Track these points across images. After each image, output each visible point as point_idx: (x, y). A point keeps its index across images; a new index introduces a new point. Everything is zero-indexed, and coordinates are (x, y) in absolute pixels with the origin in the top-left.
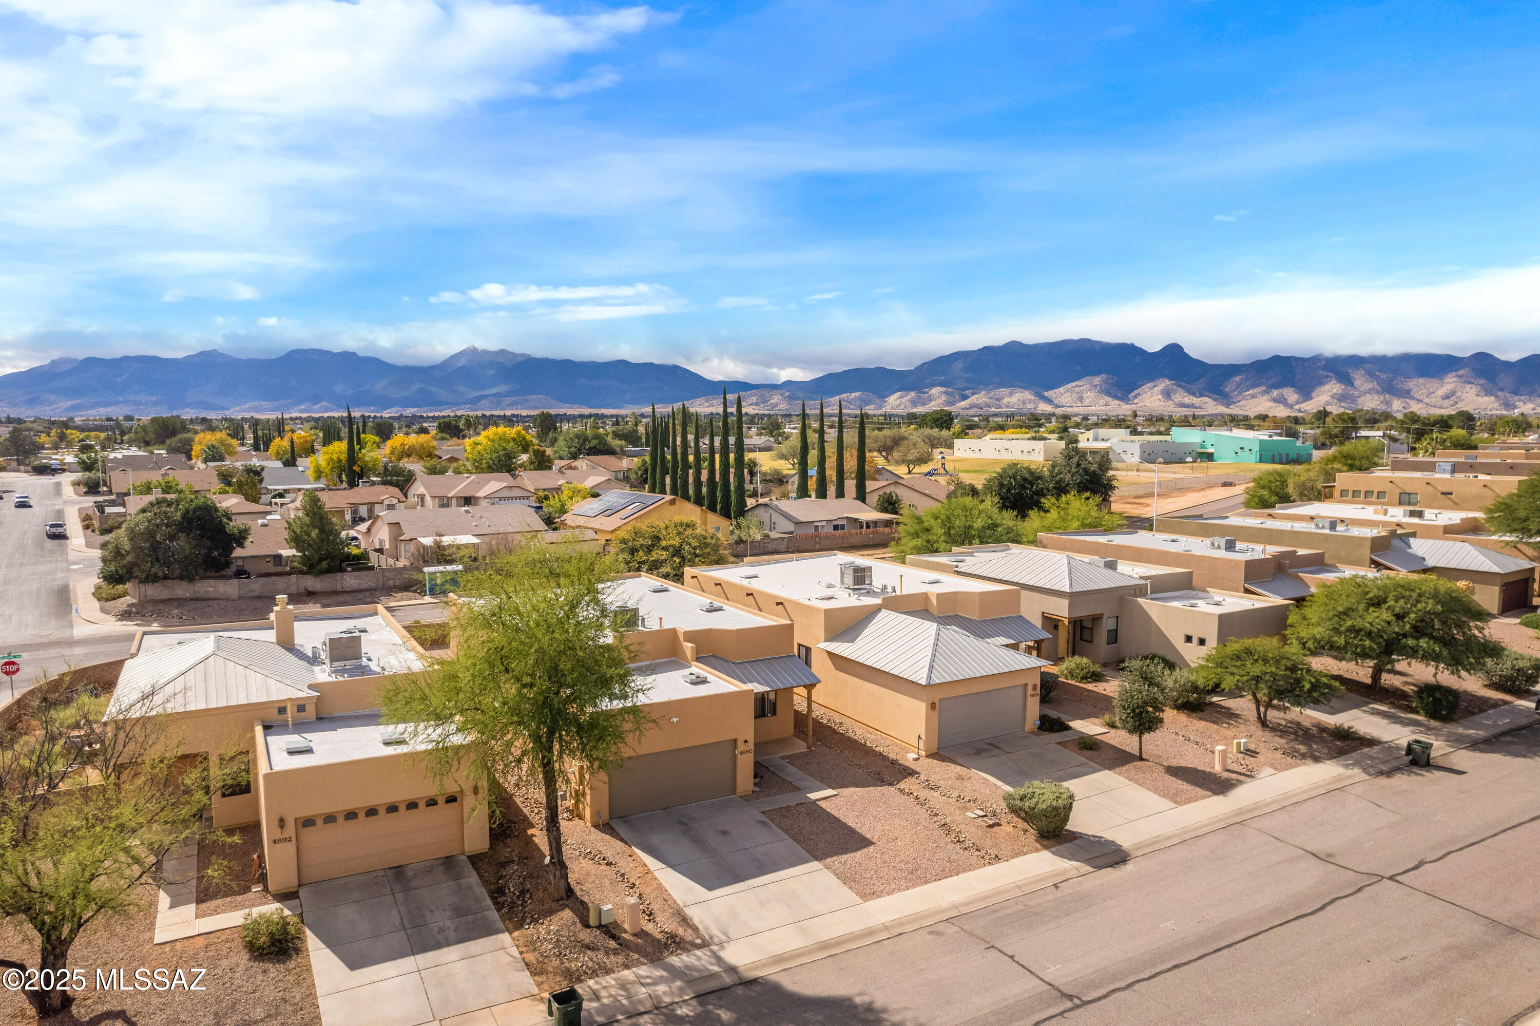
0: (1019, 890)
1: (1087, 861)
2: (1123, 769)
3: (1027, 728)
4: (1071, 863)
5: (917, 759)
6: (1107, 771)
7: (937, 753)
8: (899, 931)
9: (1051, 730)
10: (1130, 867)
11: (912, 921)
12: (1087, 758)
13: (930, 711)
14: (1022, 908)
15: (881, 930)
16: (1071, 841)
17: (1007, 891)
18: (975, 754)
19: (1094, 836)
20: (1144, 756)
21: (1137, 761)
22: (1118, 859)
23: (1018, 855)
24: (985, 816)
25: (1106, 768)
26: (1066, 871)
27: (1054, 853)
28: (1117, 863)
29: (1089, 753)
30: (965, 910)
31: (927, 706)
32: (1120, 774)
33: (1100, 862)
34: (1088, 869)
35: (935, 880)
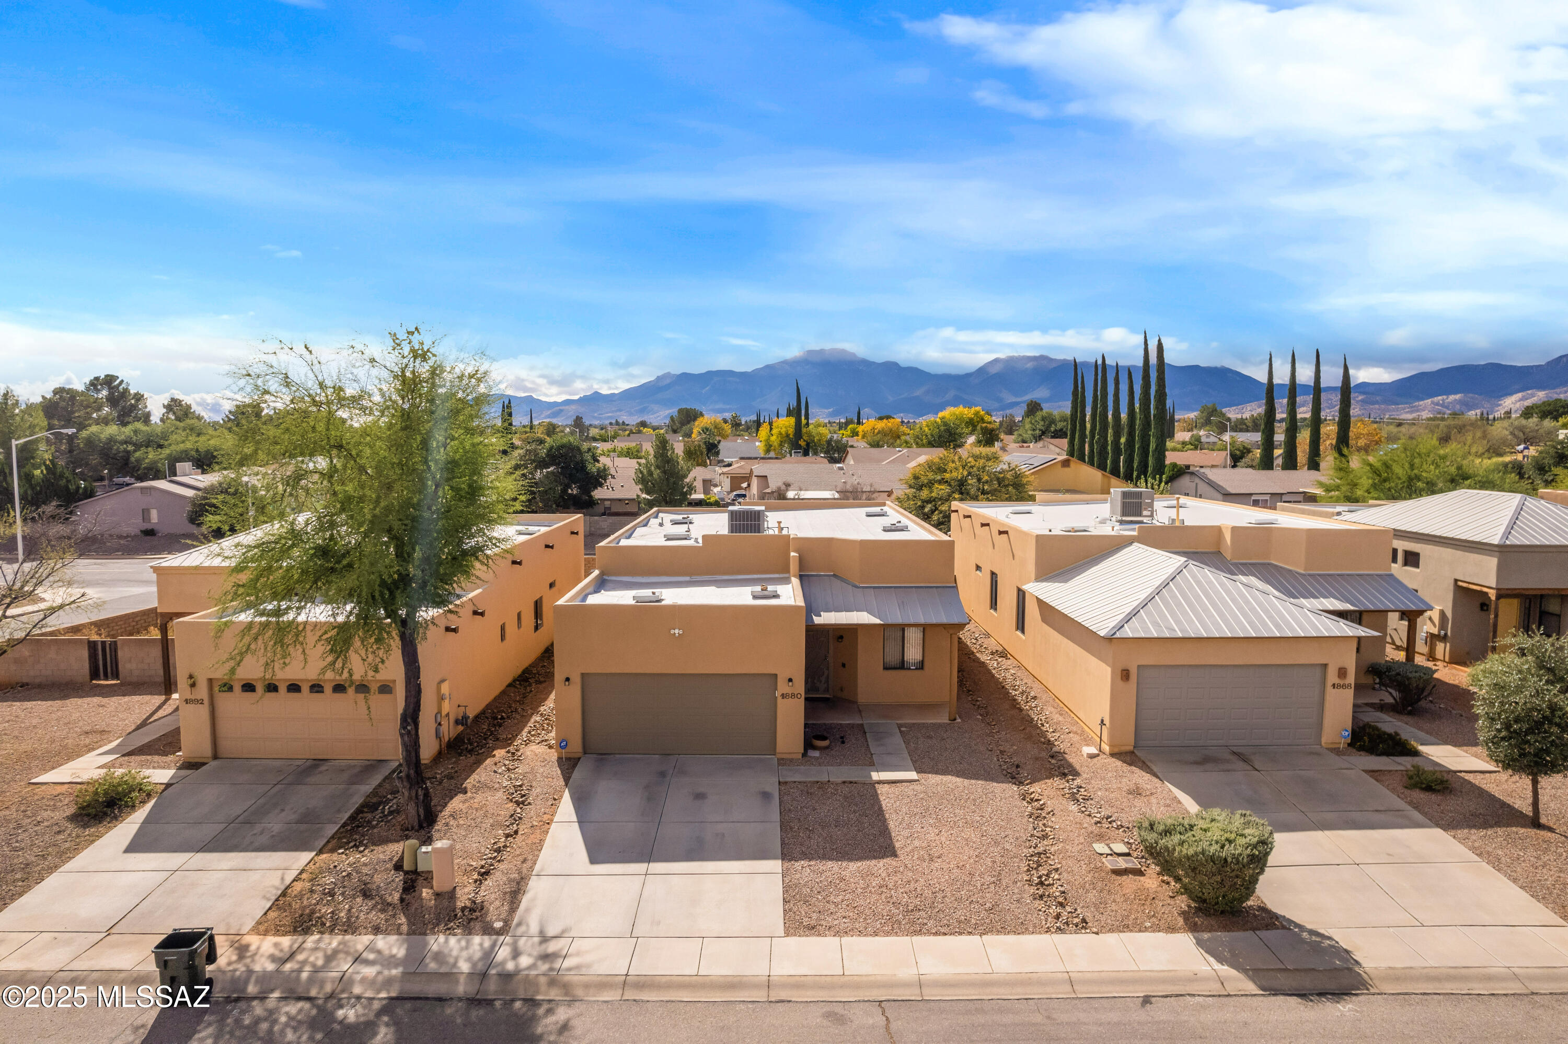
0: (1069, 988)
1: (1254, 974)
2: (1476, 835)
3: (1324, 740)
4: (1217, 966)
5: (1092, 756)
6: (1438, 832)
7: (1132, 752)
8: (783, 995)
9: (1372, 750)
10: (1346, 1008)
11: (822, 987)
12: (1410, 803)
13: (1121, 684)
14: (1038, 1018)
15: (756, 986)
16: (1254, 929)
17: (1041, 983)
18: (1196, 763)
19: (1312, 932)
20: (1543, 820)
21: (1524, 826)
22: (1331, 986)
23: (1126, 928)
24: (1128, 855)
25: (1438, 825)
26: (1195, 978)
27: (1200, 943)
28: (1321, 994)
29: (1418, 795)
30: (929, 994)
31: (1113, 673)
32: (1462, 841)
33: (1283, 980)
34: (1251, 987)
35: (936, 934)
